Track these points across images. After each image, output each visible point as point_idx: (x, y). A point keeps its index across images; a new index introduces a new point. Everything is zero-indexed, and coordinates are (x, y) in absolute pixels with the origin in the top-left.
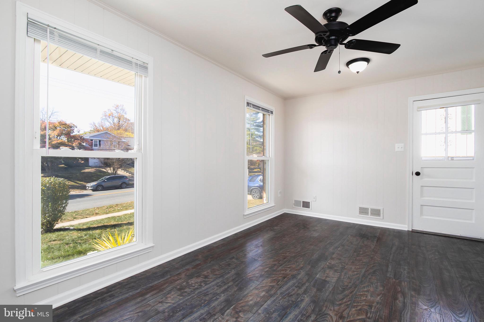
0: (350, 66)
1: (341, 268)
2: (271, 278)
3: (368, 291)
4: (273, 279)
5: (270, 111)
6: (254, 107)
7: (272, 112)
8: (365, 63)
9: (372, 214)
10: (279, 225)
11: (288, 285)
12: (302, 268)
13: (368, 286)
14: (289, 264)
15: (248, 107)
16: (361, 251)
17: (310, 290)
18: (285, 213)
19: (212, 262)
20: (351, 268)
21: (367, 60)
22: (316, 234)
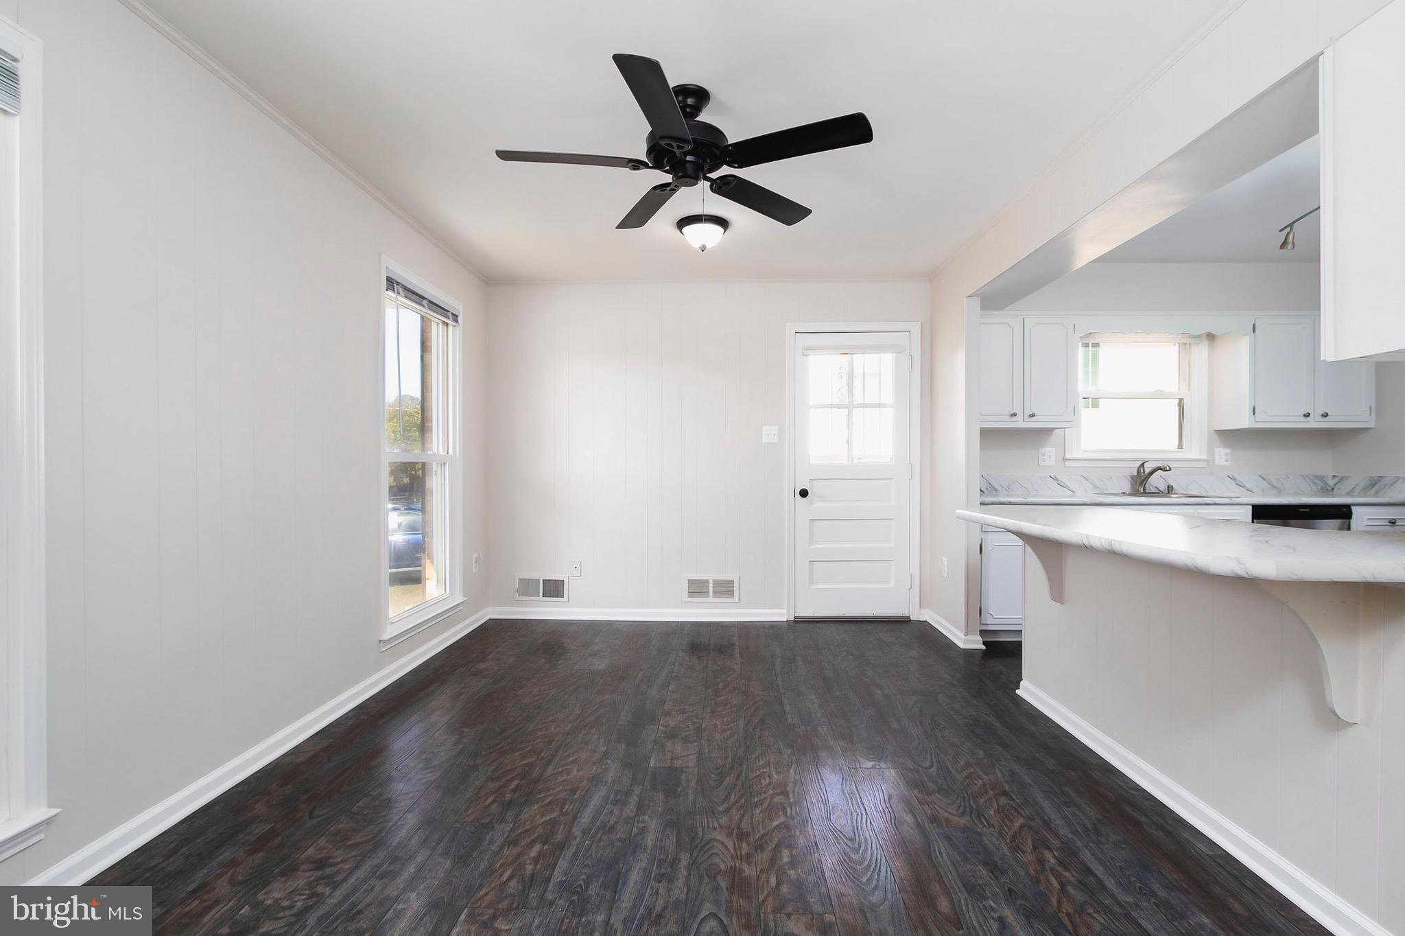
0: (685, 229)
1: (696, 731)
2: (537, 803)
3: (767, 764)
4: (544, 803)
5: (450, 314)
6: (409, 296)
7: (455, 318)
8: (717, 229)
9: (717, 593)
10: (490, 656)
11: (592, 807)
12: (606, 755)
13: (763, 754)
14: (568, 753)
15: (389, 293)
16: (719, 683)
17: (649, 800)
18: (490, 619)
19: (317, 813)
20: (716, 725)
21: (722, 222)
22: (601, 664)
